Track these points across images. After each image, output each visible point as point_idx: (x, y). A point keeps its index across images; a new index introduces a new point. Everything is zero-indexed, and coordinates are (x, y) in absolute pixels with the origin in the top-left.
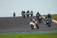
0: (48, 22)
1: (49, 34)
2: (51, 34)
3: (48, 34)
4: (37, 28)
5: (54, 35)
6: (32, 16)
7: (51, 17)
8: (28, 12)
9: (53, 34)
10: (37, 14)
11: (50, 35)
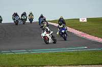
0: (63, 31)
1: (64, 53)
2: (67, 54)
3: (61, 54)
4: (54, 43)
5: (72, 56)
6: (31, 22)
7: (65, 23)
8: (24, 14)
9: (70, 54)
10: (40, 18)
11: (64, 55)
